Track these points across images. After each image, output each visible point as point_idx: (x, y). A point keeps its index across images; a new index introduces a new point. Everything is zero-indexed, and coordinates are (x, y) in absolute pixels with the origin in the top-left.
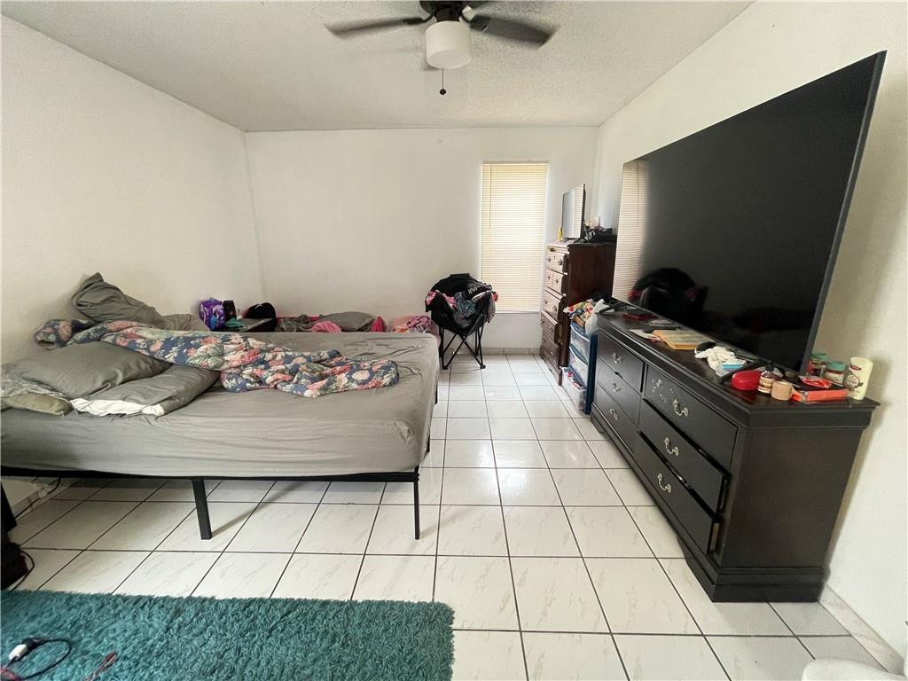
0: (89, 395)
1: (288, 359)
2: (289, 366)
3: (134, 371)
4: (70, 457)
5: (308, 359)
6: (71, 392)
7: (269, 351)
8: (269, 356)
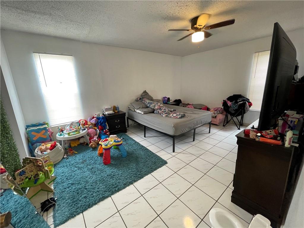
0: (137, 109)
1: (165, 109)
2: (164, 111)
3: (143, 107)
4: (134, 118)
5: (169, 110)
6: (135, 108)
7: (162, 107)
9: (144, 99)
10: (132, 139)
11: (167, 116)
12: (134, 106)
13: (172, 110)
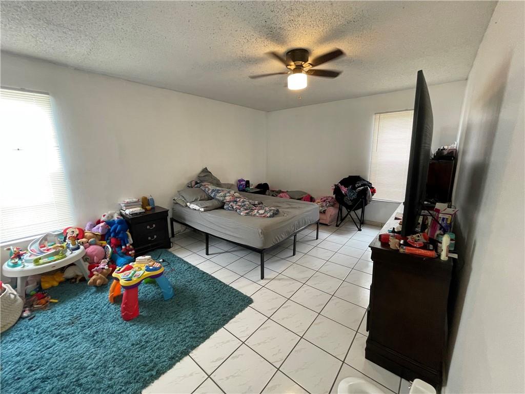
0: (191, 203)
1: (243, 202)
2: (242, 204)
3: (203, 198)
4: (184, 219)
5: (250, 203)
6: (188, 200)
7: (239, 198)
8: (238, 200)
9: (203, 184)
10: (183, 260)
11: (247, 214)
12: (183, 195)
13: (256, 203)
